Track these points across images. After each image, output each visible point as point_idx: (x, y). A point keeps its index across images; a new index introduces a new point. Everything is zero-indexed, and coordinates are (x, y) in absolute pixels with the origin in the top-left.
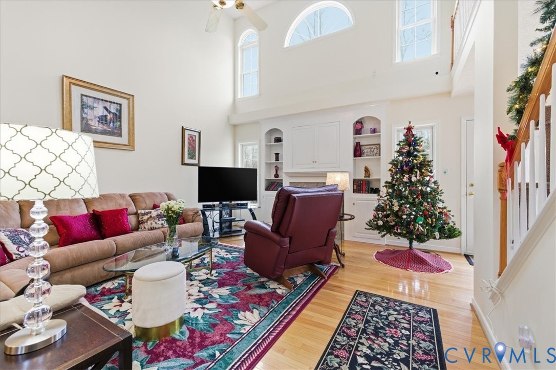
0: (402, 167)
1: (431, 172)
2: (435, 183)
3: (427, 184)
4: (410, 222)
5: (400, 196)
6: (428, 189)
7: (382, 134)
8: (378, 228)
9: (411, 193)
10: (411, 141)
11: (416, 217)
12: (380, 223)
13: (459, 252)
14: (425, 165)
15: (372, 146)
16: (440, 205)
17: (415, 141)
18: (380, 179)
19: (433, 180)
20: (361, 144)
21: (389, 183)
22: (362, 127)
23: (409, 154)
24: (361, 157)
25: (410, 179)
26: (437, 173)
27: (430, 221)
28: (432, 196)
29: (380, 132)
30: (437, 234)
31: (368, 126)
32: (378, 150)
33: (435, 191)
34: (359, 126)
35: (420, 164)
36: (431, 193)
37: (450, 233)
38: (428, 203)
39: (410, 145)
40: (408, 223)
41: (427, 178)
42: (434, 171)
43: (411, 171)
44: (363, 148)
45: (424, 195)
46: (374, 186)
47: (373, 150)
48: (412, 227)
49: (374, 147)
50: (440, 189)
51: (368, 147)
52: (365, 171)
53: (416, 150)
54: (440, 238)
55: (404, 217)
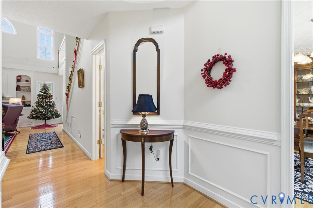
0: (42, 97)
1: (52, 99)
2: (54, 102)
3: (51, 102)
4: (46, 114)
5: (42, 106)
6: (51, 104)
7: (31, 83)
8: (33, 118)
9: (46, 105)
10: (45, 88)
11: (48, 112)
12: (34, 116)
13: (61, 123)
14: (50, 97)
15: (26, 87)
16: (55, 108)
17: (47, 89)
18: (31, 101)
19: (53, 101)
20: (20, 85)
21: (37, 102)
22: (21, 79)
23: (45, 93)
24: (20, 91)
25: (45, 101)
26: (54, 99)
27: (52, 113)
28: (53, 106)
29: (31, 82)
30: (54, 117)
31: (24, 79)
32: (29, 89)
33: (54, 104)
34: (19, 78)
35: (49, 96)
36: (52, 105)
37: (58, 116)
38: (52, 108)
39: (45, 90)
40: (45, 114)
41: (51, 101)
42: (53, 98)
43: (46, 98)
44: (21, 87)
45: (50, 106)
46: (28, 104)
47: (26, 89)
48: (46, 115)
49: (27, 87)
50: (55, 103)
51: (24, 87)
52: (23, 97)
53: (47, 92)
54: (55, 118)
55: (44, 113)
